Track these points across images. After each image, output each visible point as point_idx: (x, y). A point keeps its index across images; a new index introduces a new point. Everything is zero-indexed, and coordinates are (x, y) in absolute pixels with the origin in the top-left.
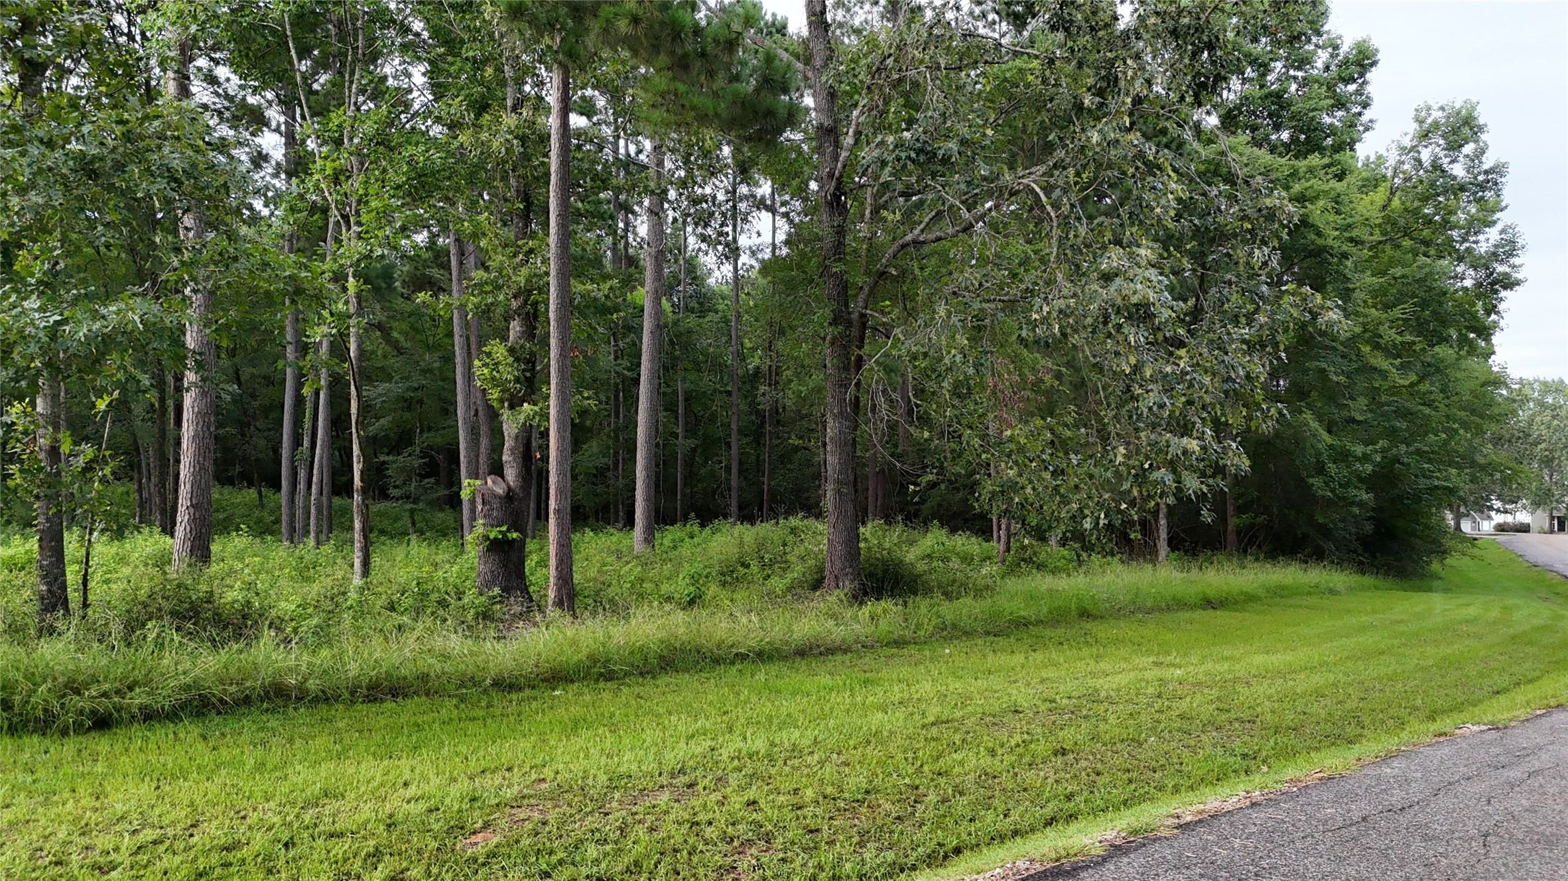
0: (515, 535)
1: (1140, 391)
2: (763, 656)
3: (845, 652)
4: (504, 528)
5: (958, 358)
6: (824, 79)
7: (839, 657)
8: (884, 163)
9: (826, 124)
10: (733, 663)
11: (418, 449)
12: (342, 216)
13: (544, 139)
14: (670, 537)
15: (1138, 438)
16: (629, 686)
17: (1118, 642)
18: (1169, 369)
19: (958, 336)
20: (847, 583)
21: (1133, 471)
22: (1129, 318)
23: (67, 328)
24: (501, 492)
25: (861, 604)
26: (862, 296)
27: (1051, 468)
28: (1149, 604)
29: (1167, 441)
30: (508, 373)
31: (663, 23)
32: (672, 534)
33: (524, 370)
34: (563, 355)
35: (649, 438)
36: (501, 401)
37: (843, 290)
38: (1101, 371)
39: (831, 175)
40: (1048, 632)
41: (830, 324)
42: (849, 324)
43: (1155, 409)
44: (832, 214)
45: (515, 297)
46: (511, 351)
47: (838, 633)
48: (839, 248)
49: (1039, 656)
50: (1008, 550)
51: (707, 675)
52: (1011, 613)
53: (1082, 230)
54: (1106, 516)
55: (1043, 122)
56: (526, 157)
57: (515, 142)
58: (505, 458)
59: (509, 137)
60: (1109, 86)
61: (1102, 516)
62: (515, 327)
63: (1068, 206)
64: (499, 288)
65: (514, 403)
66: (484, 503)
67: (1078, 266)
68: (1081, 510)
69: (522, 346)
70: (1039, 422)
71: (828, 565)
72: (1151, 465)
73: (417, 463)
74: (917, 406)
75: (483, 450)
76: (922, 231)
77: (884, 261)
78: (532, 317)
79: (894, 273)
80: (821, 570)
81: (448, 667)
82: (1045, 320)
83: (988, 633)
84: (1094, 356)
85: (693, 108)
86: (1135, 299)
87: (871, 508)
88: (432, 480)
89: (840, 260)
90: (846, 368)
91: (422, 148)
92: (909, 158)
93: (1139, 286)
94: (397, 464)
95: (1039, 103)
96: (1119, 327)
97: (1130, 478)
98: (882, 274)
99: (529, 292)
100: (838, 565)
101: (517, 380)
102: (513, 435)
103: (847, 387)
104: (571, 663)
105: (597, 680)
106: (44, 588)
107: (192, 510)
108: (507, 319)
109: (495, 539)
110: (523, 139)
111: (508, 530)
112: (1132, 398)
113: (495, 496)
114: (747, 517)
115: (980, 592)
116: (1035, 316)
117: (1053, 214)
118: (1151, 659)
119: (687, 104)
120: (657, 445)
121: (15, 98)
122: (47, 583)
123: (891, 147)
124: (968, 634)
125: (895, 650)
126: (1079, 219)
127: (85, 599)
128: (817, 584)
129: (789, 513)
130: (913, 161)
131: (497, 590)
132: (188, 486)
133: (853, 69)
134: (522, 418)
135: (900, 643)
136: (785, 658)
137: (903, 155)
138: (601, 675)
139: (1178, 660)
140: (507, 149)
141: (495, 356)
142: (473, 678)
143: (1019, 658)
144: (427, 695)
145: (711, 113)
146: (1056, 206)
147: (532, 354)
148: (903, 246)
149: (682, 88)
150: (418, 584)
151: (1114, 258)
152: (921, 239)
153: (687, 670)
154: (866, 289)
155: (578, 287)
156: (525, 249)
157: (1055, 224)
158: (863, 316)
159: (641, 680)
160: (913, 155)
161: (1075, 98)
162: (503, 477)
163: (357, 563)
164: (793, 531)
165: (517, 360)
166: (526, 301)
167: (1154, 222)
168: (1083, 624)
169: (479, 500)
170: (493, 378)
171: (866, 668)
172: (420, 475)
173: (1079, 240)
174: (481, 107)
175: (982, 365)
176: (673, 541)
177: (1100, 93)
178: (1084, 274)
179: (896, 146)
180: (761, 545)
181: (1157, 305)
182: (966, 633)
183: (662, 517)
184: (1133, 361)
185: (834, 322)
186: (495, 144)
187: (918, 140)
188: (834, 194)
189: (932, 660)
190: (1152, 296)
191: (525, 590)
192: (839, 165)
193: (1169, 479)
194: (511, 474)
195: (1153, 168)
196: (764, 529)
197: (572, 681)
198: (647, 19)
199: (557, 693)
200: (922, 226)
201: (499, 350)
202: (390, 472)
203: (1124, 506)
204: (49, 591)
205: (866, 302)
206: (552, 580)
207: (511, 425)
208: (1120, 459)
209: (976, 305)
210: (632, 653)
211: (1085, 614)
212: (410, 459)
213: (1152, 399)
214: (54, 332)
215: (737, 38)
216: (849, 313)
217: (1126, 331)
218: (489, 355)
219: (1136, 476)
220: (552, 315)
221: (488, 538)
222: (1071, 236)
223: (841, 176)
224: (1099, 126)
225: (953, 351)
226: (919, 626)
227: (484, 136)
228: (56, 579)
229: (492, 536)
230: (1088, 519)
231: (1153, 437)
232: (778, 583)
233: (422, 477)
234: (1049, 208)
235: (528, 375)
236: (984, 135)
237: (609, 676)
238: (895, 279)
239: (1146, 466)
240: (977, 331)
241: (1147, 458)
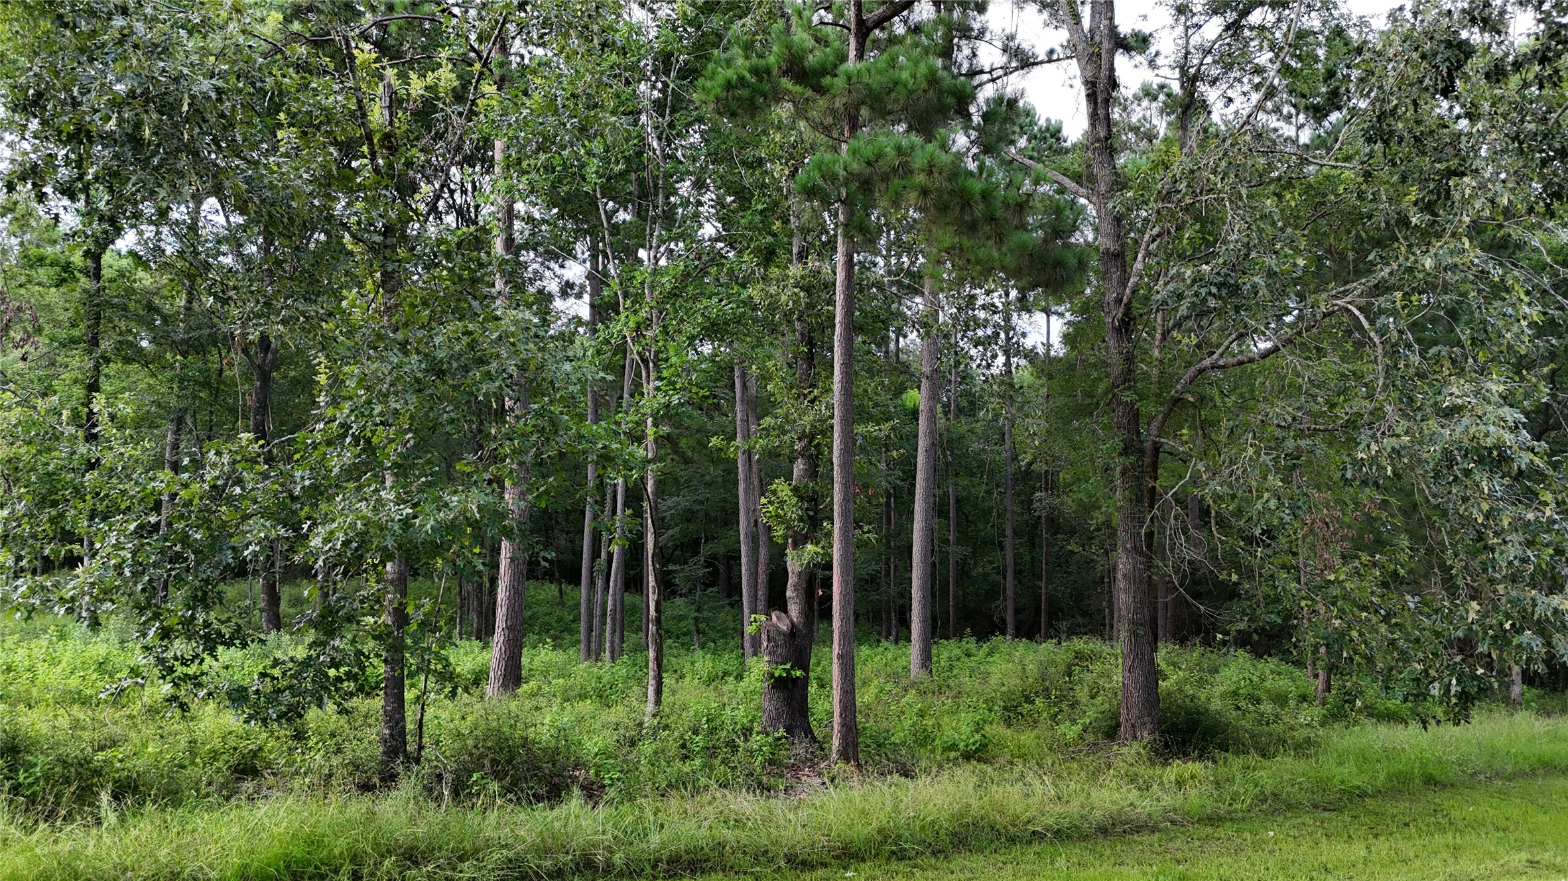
0: (798, 673)
1: (1495, 540)
2: (1063, 835)
3: (1153, 830)
4: (788, 666)
5: (1273, 504)
6: (1110, 205)
7: (1146, 838)
8: (1180, 297)
9: (1112, 249)
10: (1029, 843)
11: (703, 559)
12: (643, 360)
13: (830, 286)
14: (945, 655)
15: (1495, 591)
16: (922, 869)
17: (1475, 825)
18: (1530, 516)
19: (1270, 478)
20: (1146, 734)
21: (1491, 632)
22: (1480, 461)
23: (417, 521)
24: (785, 628)
25: (1165, 763)
26: (1155, 425)
27: (1383, 612)
28: (1509, 768)
29: (1533, 599)
30: (793, 511)
31: (952, 193)
32: (947, 650)
33: (807, 509)
34: (846, 500)
35: (925, 557)
36: (785, 537)
37: (1134, 417)
38: (1445, 513)
39: (1119, 301)
40: (1390, 808)
41: (1121, 454)
42: (1141, 453)
43: (1516, 563)
44: (1120, 340)
45: (800, 439)
46: (795, 490)
47: (1146, 806)
48: (1128, 377)
49: (1382, 847)
50: (1328, 689)
51: (1003, 858)
52: (1342, 782)
53: (1415, 359)
54: (1459, 682)
55: (1358, 236)
56: (811, 306)
57: (802, 294)
58: (789, 593)
59: (796, 290)
60: (1439, 198)
61: (1454, 682)
62: (799, 467)
63: (1395, 334)
64: (784, 432)
65: (799, 541)
66: (769, 640)
67: (1411, 400)
68: (1426, 671)
69: (806, 486)
70: (1365, 558)
71: (1123, 712)
72: (1513, 625)
73: (701, 572)
74: (1222, 542)
75: (762, 560)
76: (1221, 355)
77: (1179, 387)
78: (816, 460)
79: (1191, 399)
80: (1115, 716)
81: (743, 836)
82: (1373, 460)
83: (1316, 807)
84: (1435, 496)
85: (978, 262)
86: (1489, 442)
87: (1160, 633)
88: (715, 589)
89: (1129, 388)
90: (1139, 500)
91: (715, 300)
92: (1210, 293)
93: (1492, 429)
94: (682, 573)
95: (1355, 217)
96: (1467, 473)
97: (1488, 641)
98: (1177, 401)
99: (812, 436)
100: (1135, 712)
101: (801, 519)
102: (796, 571)
103: (1141, 522)
104: (862, 837)
105: (889, 859)
106: (387, 732)
107: (507, 632)
108: (792, 461)
109: (780, 676)
110: (808, 289)
111: (792, 668)
112: (1485, 547)
113: (779, 632)
114: (1028, 630)
115: (1304, 748)
116: (1360, 455)
117: (1376, 340)
118: (1524, 856)
119: (973, 259)
120: (934, 564)
121: (377, 292)
122: (390, 728)
123: (1189, 282)
124: (1292, 807)
125: (1209, 830)
126: (1409, 346)
127: (421, 742)
128: (1111, 732)
129: (1073, 632)
130: (1214, 296)
131: (781, 732)
132: (504, 609)
133: (1142, 195)
134: (806, 558)
135: (1213, 820)
136: (1085, 838)
137: (1203, 291)
138: (893, 853)
139: (1559, 859)
140: (794, 302)
141: (780, 494)
142: (766, 852)
143: (1358, 850)
144: (724, 871)
145: (997, 264)
146: (1382, 332)
147: (815, 492)
148: (1201, 371)
149: (966, 243)
150: (708, 721)
151: (1457, 391)
152: (1221, 363)
153: (981, 850)
154: (1160, 417)
155: (860, 429)
156: (811, 397)
157: (1380, 350)
158: (1155, 443)
159: (933, 861)
160: (1214, 290)
161: (1398, 214)
162: (786, 611)
163: (651, 691)
164: (1079, 655)
165: (801, 498)
166: (810, 442)
167: (1504, 348)
168: (1430, 796)
169: (764, 637)
170: (778, 516)
171: (1179, 855)
172: (704, 583)
173: (1412, 371)
174: (768, 256)
175: (1299, 508)
176: (950, 659)
177: (1429, 208)
178: (1419, 409)
179: (1194, 281)
180: (1044, 668)
181: (1516, 448)
182: (1290, 807)
183: (938, 629)
184: (1485, 507)
185: (1125, 452)
186: (783, 298)
187: (1218, 274)
188: (1122, 320)
189: (1256, 846)
190: (1508, 438)
191: (808, 731)
192: (1128, 291)
193: (1537, 644)
194: (794, 610)
195: (1499, 290)
196: (1047, 648)
197: (864, 860)
198: (937, 189)
199: (849, 874)
200: (1221, 350)
201: (782, 489)
202: (677, 581)
203: (1480, 671)
204: (391, 735)
205: (1160, 429)
206: (836, 726)
207: (795, 563)
208: (1472, 616)
209: (1290, 444)
210: (923, 828)
211: (1431, 781)
212: (696, 568)
213: (1513, 551)
214: (406, 523)
215: (1028, 201)
216: (1142, 442)
217: (1477, 478)
218: (774, 492)
219: (1495, 637)
220: (835, 461)
221: (772, 675)
222: (1401, 366)
223: (1130, 302)
224: (1433, 251)
225: (1266, 495)
226: (1234, 798)
227: (773, 290)
228: (397, 724)
229: (777, 675)
230: (1436, 684)
231: (1514, 593)
232: (1069, 731)
233: (707, 585)
234: (1372, 334)
235: (811, 513)
236: (1295, 265)
237: (900, 855)
238: (1193, 405)
239: (1507, 626)
240: (1291, 466)
241: (1508, 616)
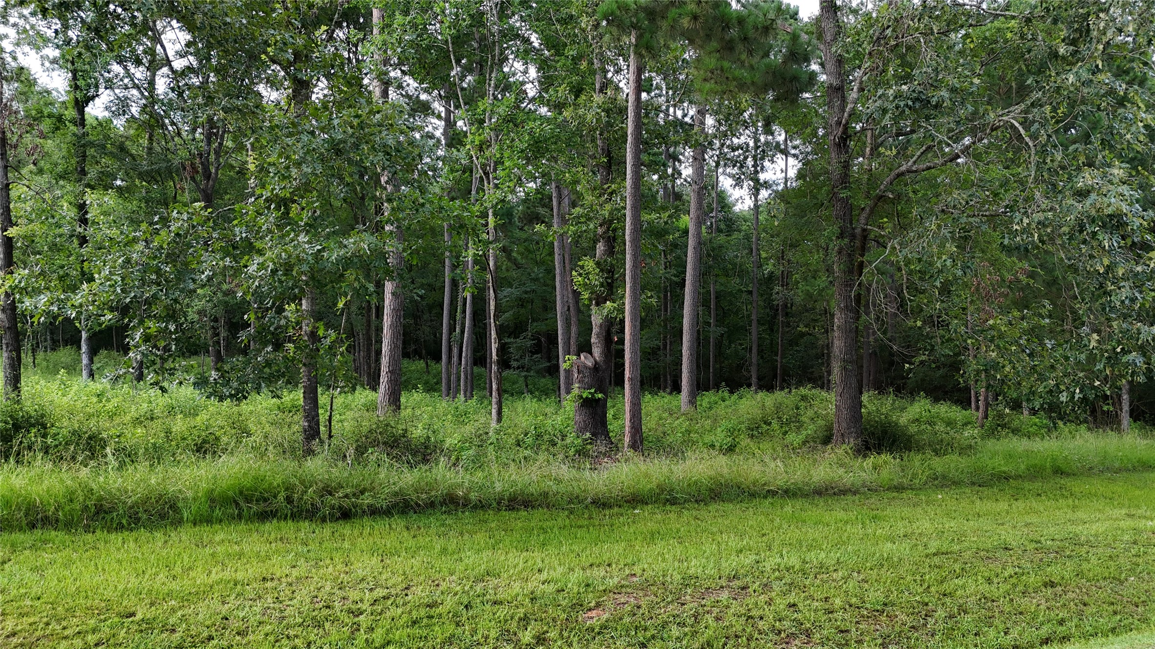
0: (600, 396)
1: (1113, 287)
2: (789, 493)
3: (855, 493)
4: (593, 391)
5: (949, 263)
6: (834, 49)
7: (850, 497)
8: (885, 111)
9: (835, 84)
10: (765, 497)
11: (530, 334)
12: (485, 173)
13: (623, 111)
14: (707, 400)
15: (1110, 327)
16: (688, 509)
17: (1090, 495)
18: (1139, 269)
19: (948, 245)
20: (852, 440)
21: (1106, 354)
22: (1104, 226)
23: (325, 254)
24: (590, 364)
25: (865, 456)
26: (864, 215)
27: (1027, 351)
28: (1117, 465)
29: (1138, 330)
30: (596, 279)
31: (715, 18)
32: (707, 398)
33: (606, 278)
34: (635, 266)
35: (692, 326)
36: (590, 300)
37: (848, 210)
38: (1076, 271)
39: (839, 123)
40: (1027, 485)
41: (838, 238)
42: (853, 237)
43: (1127, 302)
44: (839, 153)
45: (601, 225)
46: (598, 264)
47: (848, 479)
48: (845, 178)
49: (1020, 504)
50: (986, 417)
51: (747, 505)
52: (993, 469)
53: (1059, 156)
54: (1081, 391)
55: (1020, 69)
56: (609, 124)
57: (603, 114)
58: (593, 340)
59: (599, 111)
60: (1081, 36)
61: (1078, 391)
62: (600, 247)
63: (1045, 137)
64: (590, 219)
65: (600, 301)
66: (579, 373)
67: (1054, 186)
68: (1057, 385)
69: (605, 261)
70: (1016, 314)
71: (836, 426)
72: (1122, 349)
73: (529, 343)
74: (911, 301)
75: (573, 335)
76: (915, 162)
77: (882, 187)
78: (613, 240)
79: (891, 196)
80: (829, 429)
81: (562, 488)
82: (1026, 230)
83: (973, 484)
84: (1069, 259)
85: (735, 79)
86: (1109, 211)
87: (865, 381)
88: (539, 356)
89: (846, 188)
90: (851, 272)
91: (538, 123)
92: (907, 105)
93: (1113, 200)
94: (515, 344)
95: (1017, 55)
96: (1094, 234)
97: (1104, 360)
98: (880, 198)
99: (611, 222)
100: (844, 425)
101: (602, 285)
102: (598, 324)
103: (851, 286)
104: (646, 489)
105: (664, 505)
106: (306, 424)
107: (389, 374)
108: (595, 242)
109: (587, 398)
110: (608, 111)
111: (595, 392)
112: (1105, 293)
113: (586, 367)
114: (767, 385)
115: (966, 450)
116: (1016, 227)
117: (1031, 144)
118: (1124, 512)
119: (730, 77)
120: (698, 331)
121: (290, 105)
122: (308, 421)
123: (891, 98)
124: (957, 483)
125: (895, 494)
126: (1055, 146)
127: (330, 432)
128: (827, 440)
129: (800, 384)
130: (910, 108)
131: (588, 435)
132: (387, 358)
133: (858, 40)
134: (605, 312)
135: (899, 488)
136: (805, 495)
137: (902, 104)
138: (668, 500)
139: (1148, 513)
140: (597, 119)
141: (586, 268)
142: (577, 497)
143: (1003, 506)
144: (548, 507)
145: (749, 82)
146: (1034, 137)
147: (612, 265)
148: (899, 175)
149: (726, 64)
150: (535, 428)
151: (1087, 178)
152: (914, 169)
153: (731, 501)
154: (868, 209)
155: (646, 217)
156: (609, 191)
157: (1033, 151)
158: (864, 230)
159: (696, 506)
160: (910, 103)
161: (1050, 48)
162: (591, 354)
163: (494, 412)
164: (804, 398)
165: (602, 270)
166: (608, 228)
167: (1125, 146)
168: (1058, 480)
169: (575, 370)
170: (586, 284)
171: (873, 506)
172: (531, 352)
173: (1056, 164)
174: (577, 91)
175: (968, 267)
176: (709, 403)
177: (1074, 42)
178: (1060, 192)
179: (896, 97)
180: (778, 407)
181: (1130, 215)
182: (954, 483)
183: (700, 386)
184: (1106, 262)
185: (841, 236)
186: (589, 117)
187: (914, 91)
188: (842, 137)
189: (928, 503)
190: (1125, 208)
191: (606, 434)
192: (846, 115)
193: (1140, 361)
194: (597, 352)
195: (1122, 102)
196: (779, 395)
197: (647, 504)
198: (704, 16)
199: (636, 511)
200: (914, 159)
201: (589, 264)
202: (511, 350)
203: (1097, 383)
204: (309, 426)
205: (867, 219)
206: (627, 428)
207: (597, 319)
208: (1093, 344)
209: (964, 220)
210: (689, 485)
211: (1058, 471)
212: (525, 341)
213: (1125, 293)
214: (318, 255)
215: (772, 24)
216: (854, 229)
217: (1101, 238)
218: (582, 267)
219: (1109, 358)
220: (627, 238)
221: (582, 397)
222: (1048, 161)
223: (847, 123)
224: (1075, 70)
225: (944, 257)
226: (915, 476)
227: (581, 112)
228: (313, 419)
229: (584, 396)
230: (1065, 394)
231: (1124, 326)
232: (795, 438)
233: (533, 353)
234: (1027, 139)
235: (609, 281)
236: (972, 83)
237: (673, 502)
238: (892, 201)
239: (1119, 350)
240: (964, 240)
241: (1119, 343)
